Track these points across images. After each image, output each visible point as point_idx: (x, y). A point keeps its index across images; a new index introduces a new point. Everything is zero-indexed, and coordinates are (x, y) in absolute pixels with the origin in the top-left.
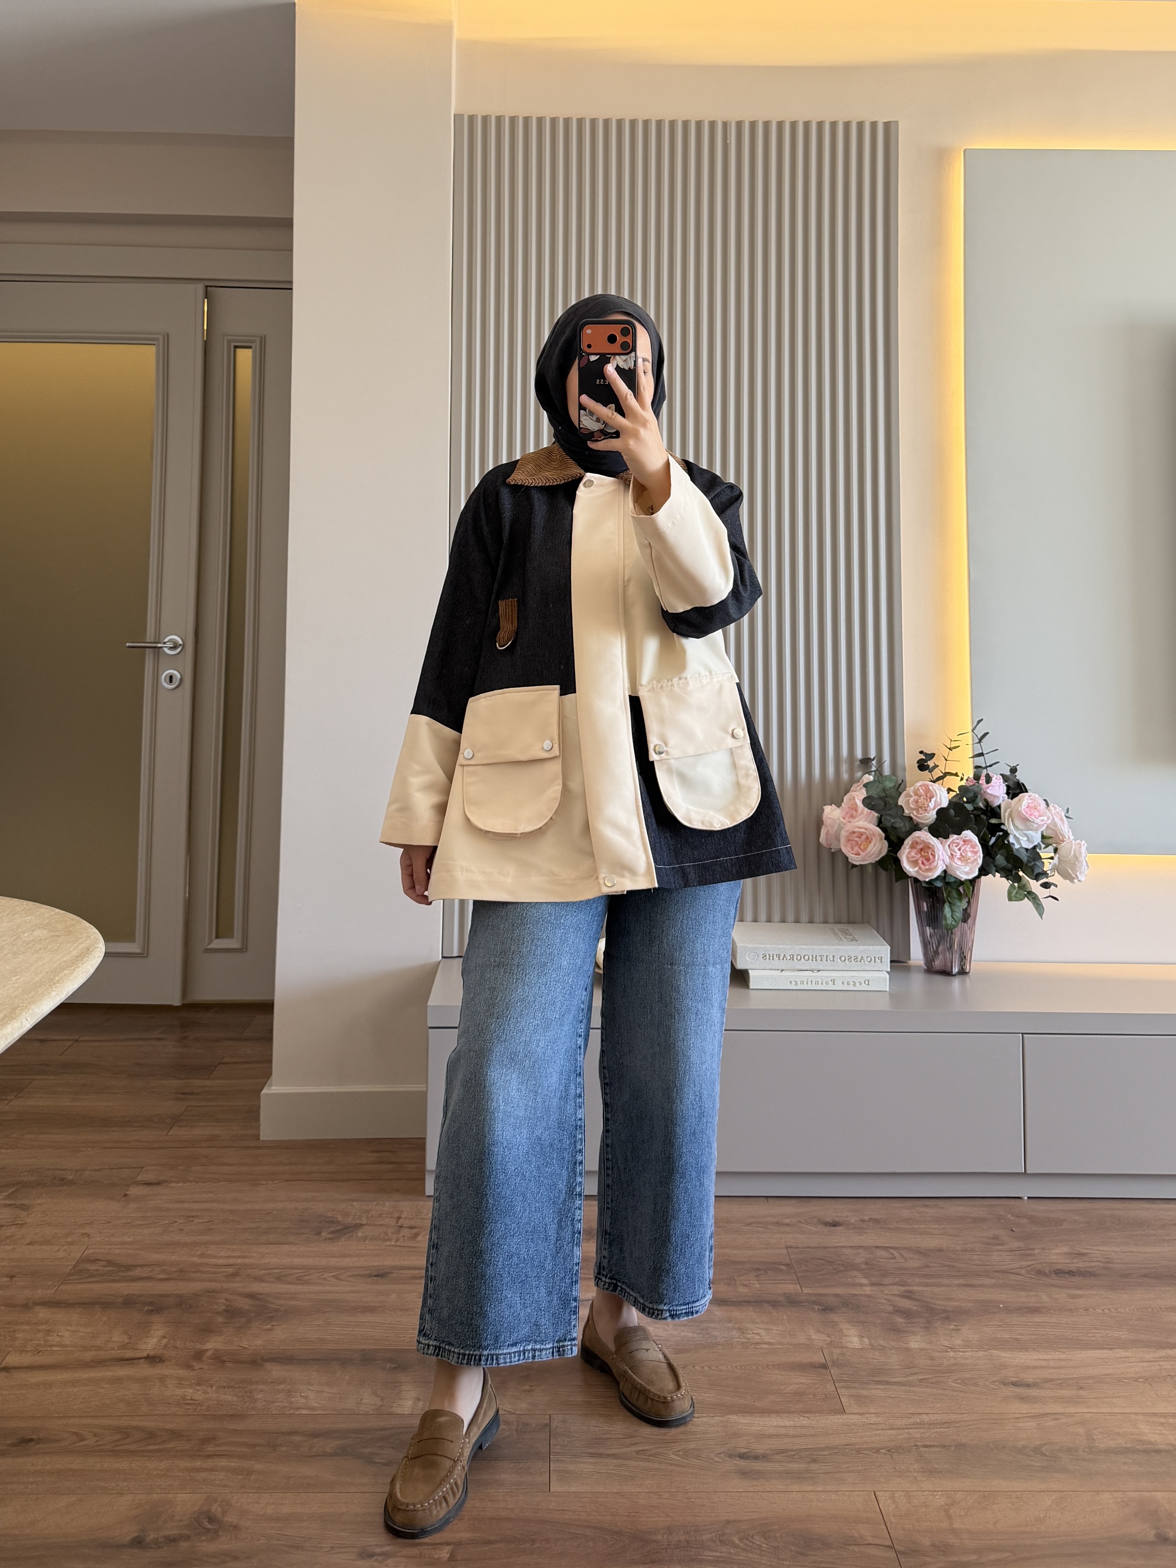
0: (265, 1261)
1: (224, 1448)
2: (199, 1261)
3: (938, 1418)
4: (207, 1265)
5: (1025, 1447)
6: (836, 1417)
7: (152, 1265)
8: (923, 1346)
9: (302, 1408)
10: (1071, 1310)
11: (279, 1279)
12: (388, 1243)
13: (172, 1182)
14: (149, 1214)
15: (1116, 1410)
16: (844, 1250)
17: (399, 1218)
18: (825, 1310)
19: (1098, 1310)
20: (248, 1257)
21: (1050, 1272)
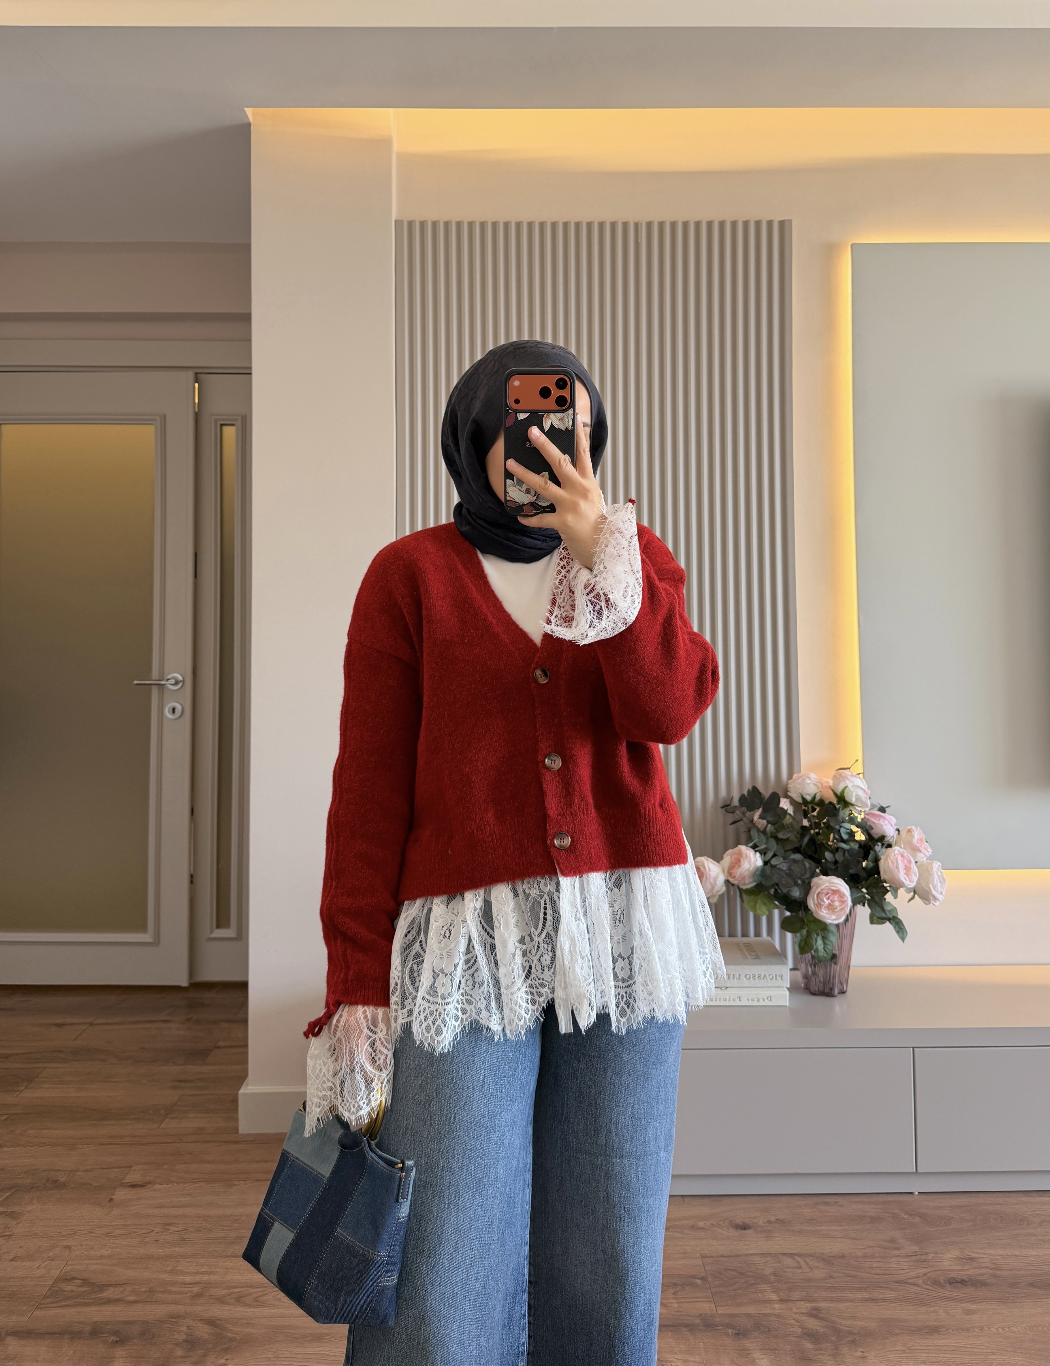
7: (123, 1284)
10: (967, 1330)
13: (156, 1182)
14: (129, 1222)
16: (755, 1260)
18: (738, 1334)
20: (213, 1274)
21: (946, 1283)
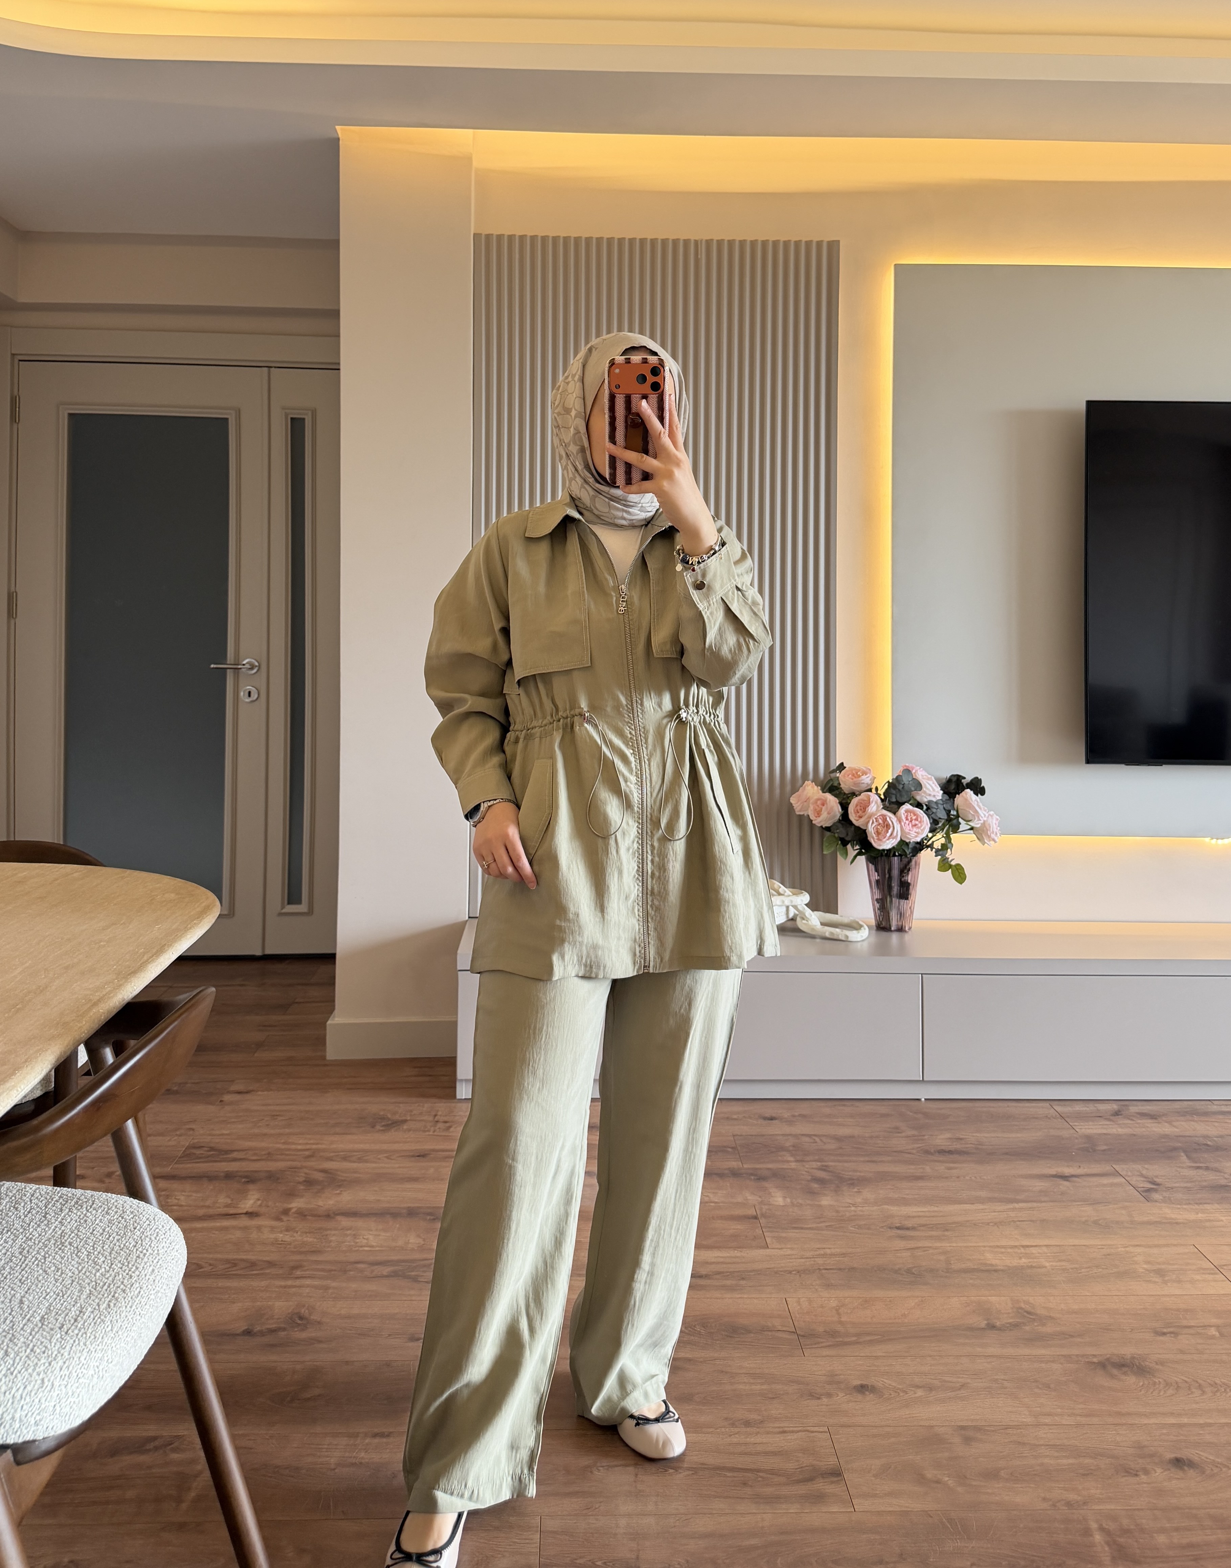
0: (334, 1146)
1: (311, 1273)
2: (283, 1147)
3: (838, 1250)
4: (289, 1150)
5: (900, 1269)
6: (761, 1250)
7: (246, 1150)
8: (832, 1203)
9: (364, 1246)
10: (946, 1178)
11: (345, 1159)
12: (427, 1133)
13: (258, 1091)
14: (241, 1114)
15: (971, 1244)
16: (778, 1138)
17: (436, 1115)
18: (759, 1179)
19: (967, 1178)
20: (321, 1144)
21: (935, 1152)
